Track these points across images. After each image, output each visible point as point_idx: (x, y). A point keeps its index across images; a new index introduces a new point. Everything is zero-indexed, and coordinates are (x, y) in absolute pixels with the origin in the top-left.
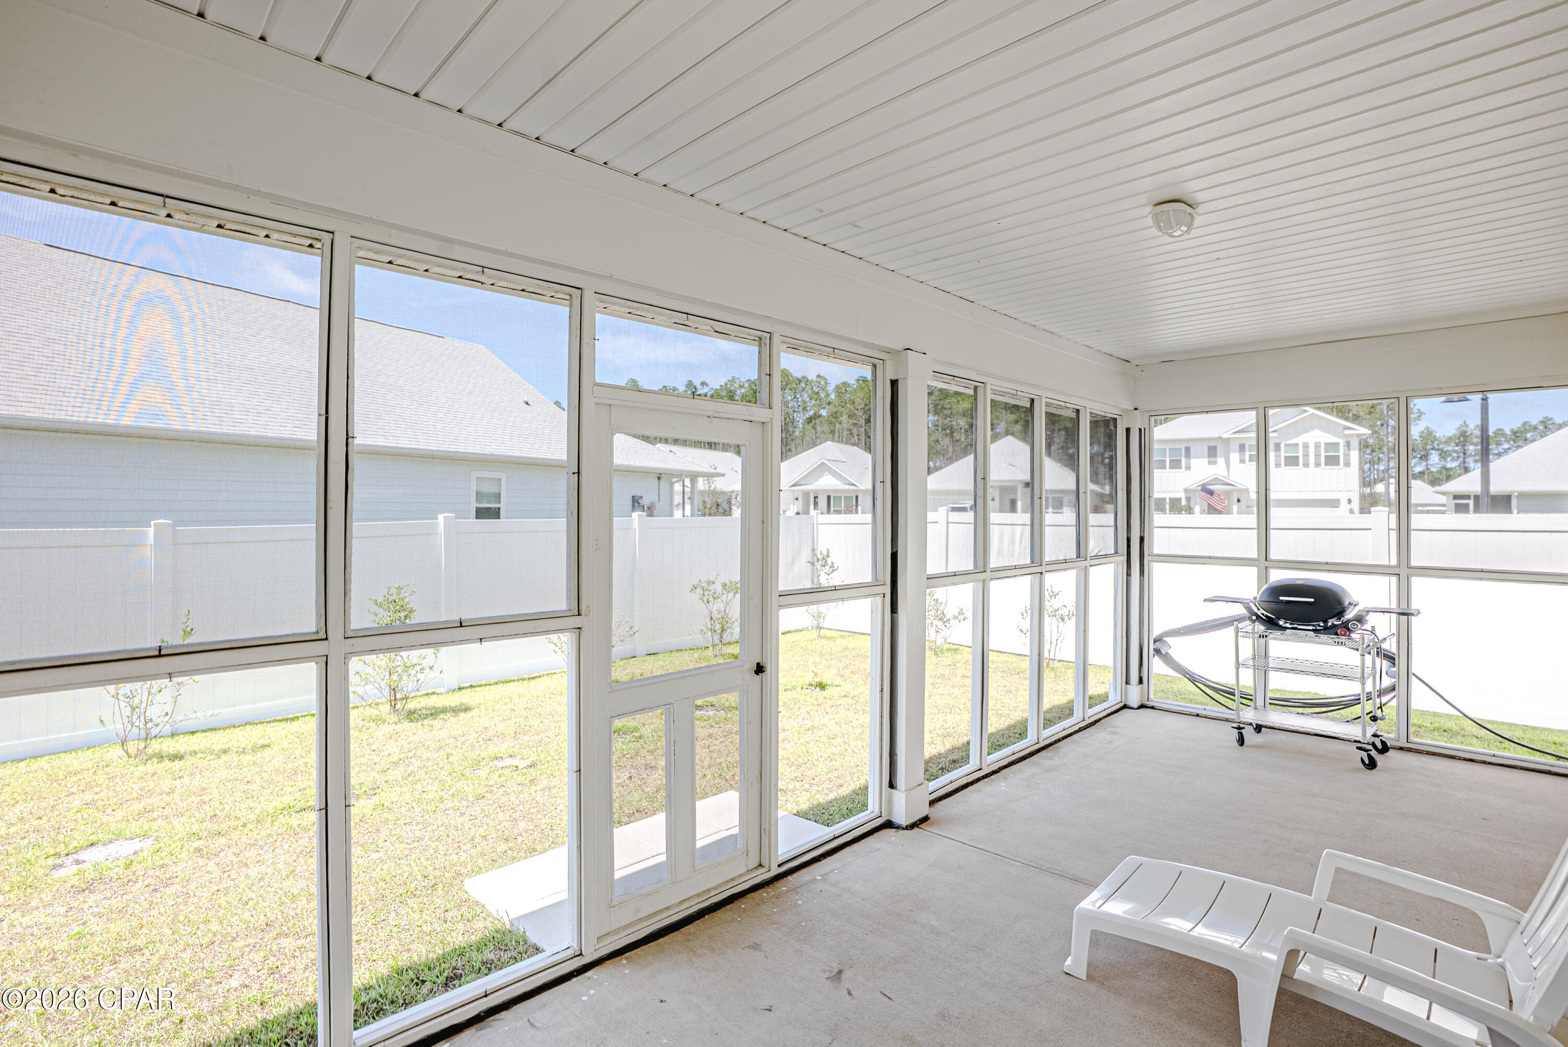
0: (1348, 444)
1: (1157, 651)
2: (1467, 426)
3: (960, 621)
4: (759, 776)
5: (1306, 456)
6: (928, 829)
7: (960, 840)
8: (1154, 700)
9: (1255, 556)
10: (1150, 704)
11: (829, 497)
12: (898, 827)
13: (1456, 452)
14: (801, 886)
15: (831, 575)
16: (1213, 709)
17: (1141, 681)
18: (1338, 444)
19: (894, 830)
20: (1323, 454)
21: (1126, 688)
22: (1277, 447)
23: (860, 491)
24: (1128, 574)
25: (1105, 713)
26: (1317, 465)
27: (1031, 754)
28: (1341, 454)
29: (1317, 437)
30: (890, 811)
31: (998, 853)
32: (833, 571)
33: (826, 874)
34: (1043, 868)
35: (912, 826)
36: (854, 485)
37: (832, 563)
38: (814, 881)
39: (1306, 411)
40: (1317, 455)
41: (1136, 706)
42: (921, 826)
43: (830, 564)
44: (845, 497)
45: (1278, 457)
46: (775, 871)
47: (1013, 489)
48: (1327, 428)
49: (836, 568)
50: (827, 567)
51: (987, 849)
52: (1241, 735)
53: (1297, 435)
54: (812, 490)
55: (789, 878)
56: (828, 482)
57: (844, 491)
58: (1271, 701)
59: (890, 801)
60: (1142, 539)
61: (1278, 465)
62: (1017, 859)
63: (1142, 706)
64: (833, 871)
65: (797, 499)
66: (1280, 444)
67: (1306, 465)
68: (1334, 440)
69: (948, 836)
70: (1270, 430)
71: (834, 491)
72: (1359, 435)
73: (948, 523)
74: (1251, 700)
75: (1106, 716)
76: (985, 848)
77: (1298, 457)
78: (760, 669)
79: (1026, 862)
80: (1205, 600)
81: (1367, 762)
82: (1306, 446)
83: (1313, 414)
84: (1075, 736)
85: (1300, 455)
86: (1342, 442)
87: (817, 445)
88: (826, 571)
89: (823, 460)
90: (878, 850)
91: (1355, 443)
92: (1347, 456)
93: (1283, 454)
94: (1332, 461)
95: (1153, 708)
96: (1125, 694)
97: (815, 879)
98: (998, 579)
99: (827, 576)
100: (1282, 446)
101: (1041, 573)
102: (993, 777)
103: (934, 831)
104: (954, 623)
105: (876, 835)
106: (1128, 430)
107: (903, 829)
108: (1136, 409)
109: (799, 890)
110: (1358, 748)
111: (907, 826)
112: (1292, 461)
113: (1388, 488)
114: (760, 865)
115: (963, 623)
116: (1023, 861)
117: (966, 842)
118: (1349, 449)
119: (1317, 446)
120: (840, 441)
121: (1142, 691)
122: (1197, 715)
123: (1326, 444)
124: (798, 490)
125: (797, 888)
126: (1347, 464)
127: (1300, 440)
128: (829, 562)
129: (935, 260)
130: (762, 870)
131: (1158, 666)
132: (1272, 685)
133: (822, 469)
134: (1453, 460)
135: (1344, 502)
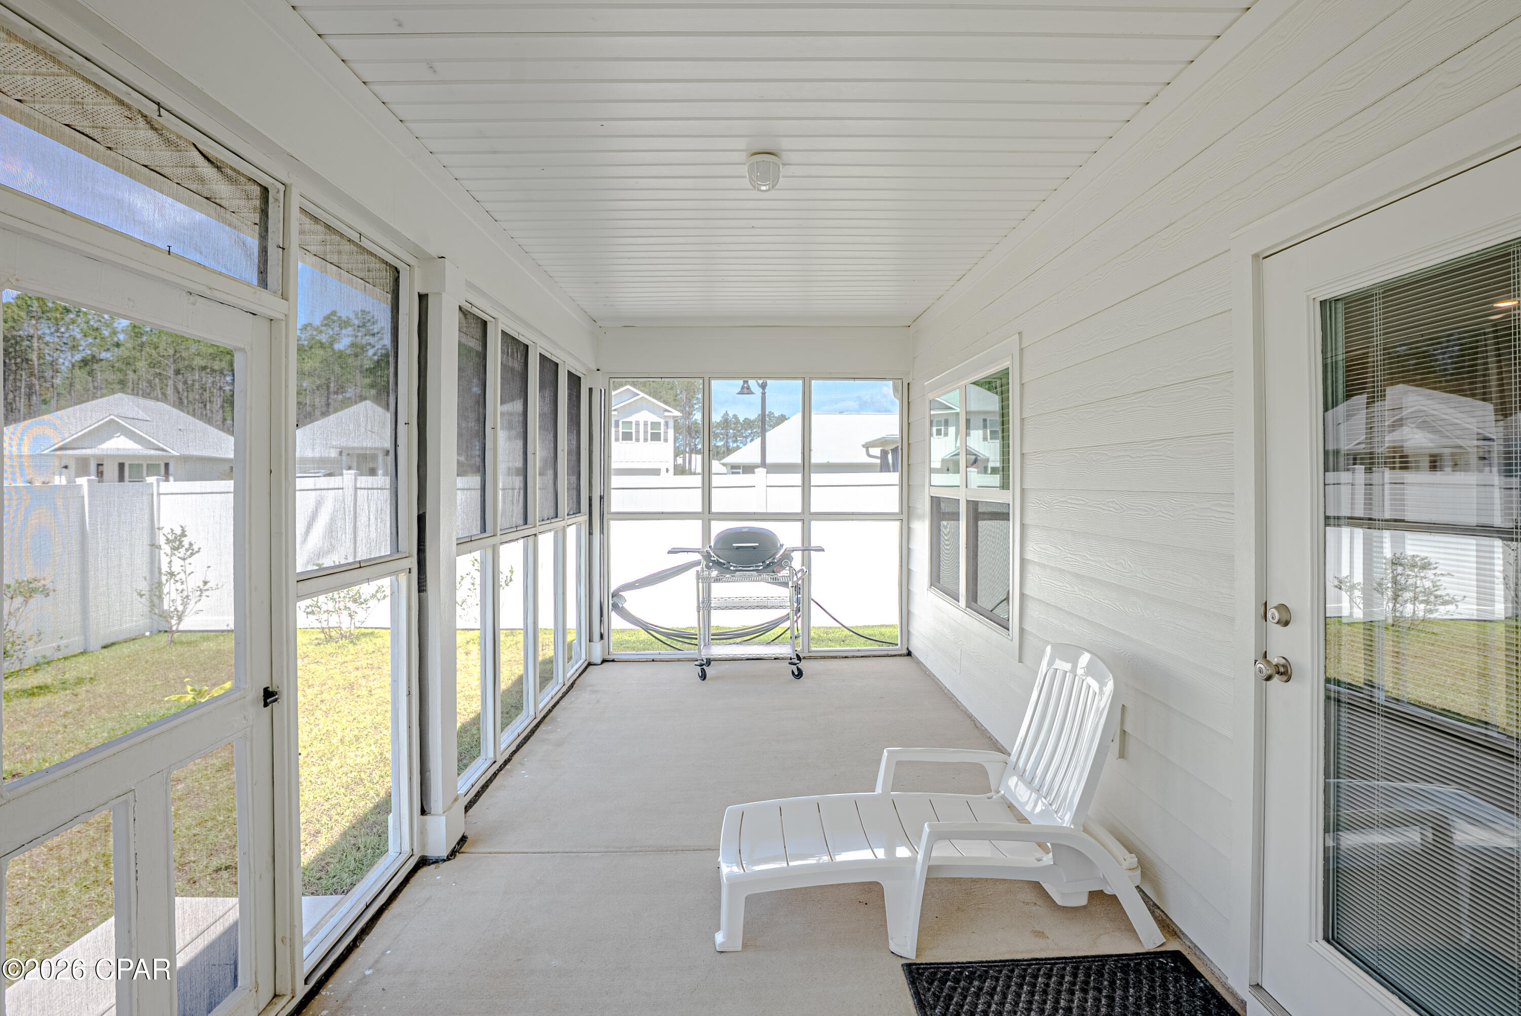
0: (667, 424)
1: (615, 606)
2: (728, 415)
3: (379, 600)
4: (270, 860)
5: (638, 432)
6: (473, 850)
7: (518, 850)
8: (615, 653)
9: (700, 510)
10: (611, 657)
11: (121, 466)
12: (437, 861)
13: (722, 434)
14: (349, 996)
15: (188, 561)
16: (666, 652)
17: (602, 637)
18: (660, 423)
19: (433, 866)
20: (650, 431)
21: (589, 645)
22: (617, 425)
23: (173, 457)
24: (590, 533)
25: (577, 674)
26: (646, 440)
27: (533, 732)
28: (662, 431)
29: (644, 417)
30: (423, 844)
31: (568, 850)
32: (192, 554)
33: (376, 962)
34: (623, 850)
35: (453, 854)
36: (163, 450)
37: (191, 544)
38: (364, 980)
39: (638, 395)
40: (646, 432)
41: (599, 662)
42: (463, 850)
43: (187, 546)
44: (148, 465)
45: (617, 432)
46: (302, 990)
47: (374, 457)
48: (653, 410)
49: (196, 549)
50: (182, 550)
51: (554, 850)
52: (703, 671)
53: (631, 414)
54: (94, 456)
55: (323, 992)
56: (119, 445)
57: (145, 457)
58: (713, 637)
59: (423, 832)
60: (601, 498)
61: (617, 440)
62: (591, 850)
63: (604, 661)
64: (384, 953)
65: (66, 467)
66: (618, 421)
67: (638, 440)
68: (656, 419)
69: (498, 850)
70: (613, 408)
71: (128, 457)
72: (674, 417)
73: (356, 489)
74: (696, 639)
75: (580, 675)
76: (551, 850)
77: (631, 433)
78: (269, 696)
79: (603, 849)
80: (669, 552)
81: (796, 673)
82: (637, 424)
83: (643, 397)
84: (562, 703)
85: (633, 431)
86: (662, 421)
87: (97, 398)
88: (181, 555)
89: (112, 417)
90: (428, 899)
91: (671, 423)
92: (666, 433)
93: (621, 430)
94: (656, 437)
95: (613, 661)
96: (589, 652)
97: (365, 976)
98: (506, 542)
99: (182, 562)
100: (620, 423)
101: (535, 535)
102: (508, 767)
103: (482, 850)
104: (372, 603)
105: (413, 881)
106: (591, 390)
107: (444, 861)
108: (598, 370)
109: (348, 1004)
110: (790, 663)
111: (448, 857)
112: (627, 437)
113: (684, 460)
114: (275, 996)
115: (382, 602)
116: (599, 849)
117: (527, 850)
118: (667, 428)
119: (646, 424)
120: (135, 392)
121: (603, 647)
122: (653, 660)
123: (652, 423)
124: (70, 456)
125: (344, 1002)
126: (666, 440)
127: (633, 419)
128: (186, 543)
129: (495, 152)
130: (282, 1002)
131: (617, 622)
132: (714, 623)
133: (111, 428)
134: (721, 440)
135: (663, 471)
